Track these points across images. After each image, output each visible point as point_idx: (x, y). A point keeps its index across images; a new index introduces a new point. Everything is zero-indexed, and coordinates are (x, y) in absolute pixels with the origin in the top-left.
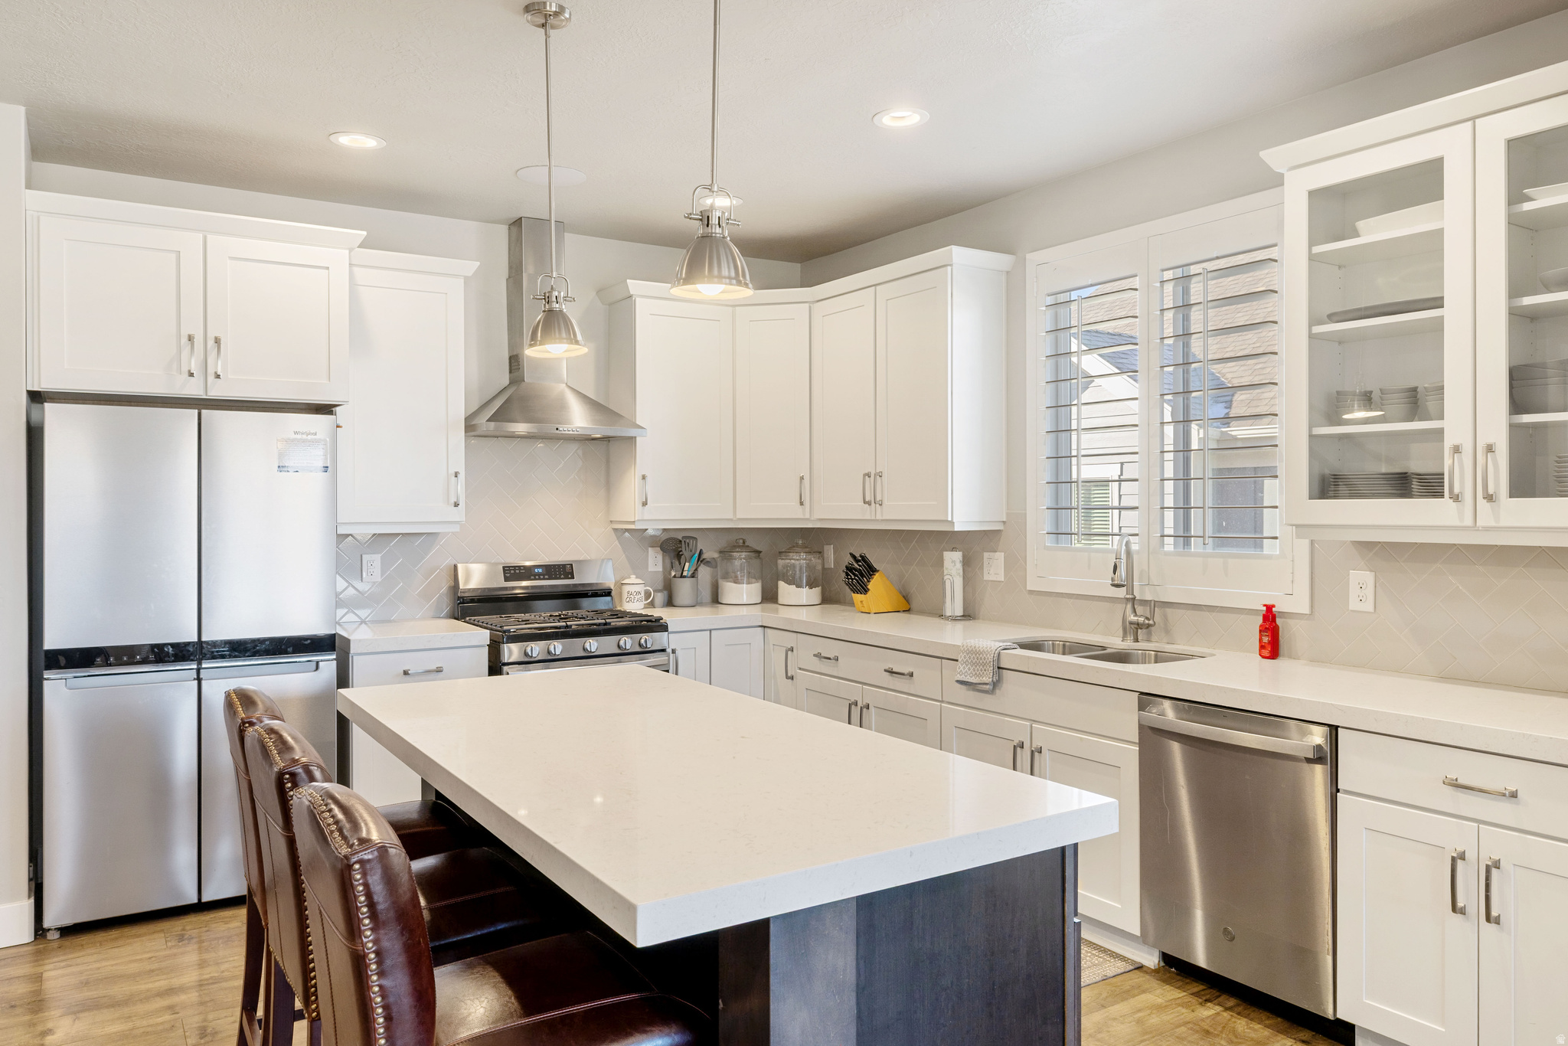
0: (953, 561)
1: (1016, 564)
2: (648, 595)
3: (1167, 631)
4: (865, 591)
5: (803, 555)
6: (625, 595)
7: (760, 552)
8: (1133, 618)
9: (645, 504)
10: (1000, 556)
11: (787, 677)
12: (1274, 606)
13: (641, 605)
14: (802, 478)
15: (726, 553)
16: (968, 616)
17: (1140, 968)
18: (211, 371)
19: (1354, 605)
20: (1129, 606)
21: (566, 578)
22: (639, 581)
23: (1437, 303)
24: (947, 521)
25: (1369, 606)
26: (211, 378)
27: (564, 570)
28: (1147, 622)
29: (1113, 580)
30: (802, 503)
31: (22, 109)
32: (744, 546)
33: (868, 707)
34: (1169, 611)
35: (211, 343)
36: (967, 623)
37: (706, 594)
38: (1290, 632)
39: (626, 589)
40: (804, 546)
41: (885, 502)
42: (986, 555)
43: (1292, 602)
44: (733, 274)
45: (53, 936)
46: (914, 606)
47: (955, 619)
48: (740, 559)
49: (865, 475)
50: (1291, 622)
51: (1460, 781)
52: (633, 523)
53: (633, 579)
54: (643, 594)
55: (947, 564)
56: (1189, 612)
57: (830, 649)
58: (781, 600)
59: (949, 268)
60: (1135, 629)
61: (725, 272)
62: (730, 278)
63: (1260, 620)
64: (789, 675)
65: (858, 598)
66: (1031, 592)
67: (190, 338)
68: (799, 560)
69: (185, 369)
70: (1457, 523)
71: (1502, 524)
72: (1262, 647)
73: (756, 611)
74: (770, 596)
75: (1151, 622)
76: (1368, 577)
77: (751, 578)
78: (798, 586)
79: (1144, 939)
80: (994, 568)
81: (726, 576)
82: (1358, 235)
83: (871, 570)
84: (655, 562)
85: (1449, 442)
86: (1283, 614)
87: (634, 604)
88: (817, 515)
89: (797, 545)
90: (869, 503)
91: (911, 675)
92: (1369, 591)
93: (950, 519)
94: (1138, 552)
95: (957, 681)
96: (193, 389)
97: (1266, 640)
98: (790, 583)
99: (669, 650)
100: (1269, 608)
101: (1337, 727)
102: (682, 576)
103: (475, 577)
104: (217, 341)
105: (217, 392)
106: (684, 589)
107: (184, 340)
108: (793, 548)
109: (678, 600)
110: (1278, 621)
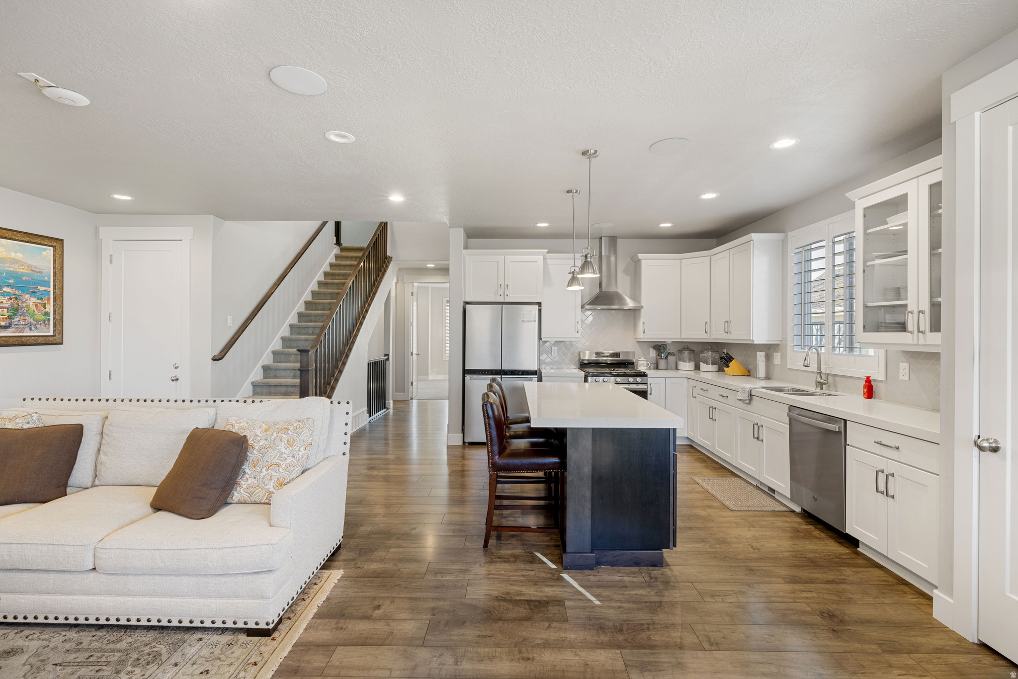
0: (761, 356)
1: (784, 358)
2: (648, 365)
3: (835, 386)
4: (728, 366)
5: (710, 353)
6: (639, 364)
7: (694, 351)
8: (819, 380)
9: (644, 332)
10: (779, 354)
11: (693, 397)
12: (870, 377)
13: (645, 368)
14: (706, 323)
15: (680, 351)
16: (768, 378)
17: (793, 511)
18: (506, 294)
19: (901, 378)
20: (819, 375)
21: (617, 357)
22: (645, 360)
23: (905, 252)
24: (750, 340)
25: (906, 378)
26: (506, 296)
27: (616, 355)
28: (824, 382)
29: (804, 364)
30: (706, 332)
31: (462, 229)
32: (688, 349)
33: (715, 408)
34: (836, 378)
35: (506, 286)
36: (767, 381)
37: (674, 366)
38: (877, 388)
39: (639, 362)
40: (711, 349)
41: (732, 332)
42: (775, 354)
43: (878, 375)
44: (592, 271)
45: (467, 444)
46: (752, 374)
47: (761, 379)
48: (686, 353)
49: (725, 322)
50: (879, 384)
51: (882, 443)
52: (641, 339)
53: (642, 359)
54: (646, 364)
55: (758, 357)
56: (843, 379)
57: (705, 387)
58: (701, 369)
59: (752, 242)
60: (820, 385)
61: (590, 271)
62: (591, 273)
63: (864, 383)
64: (694, 396)
65: (725, 369)
66: (789, 369)
67: (501, 285)
68: (709, 354)
69: (499, 294)
70: (912, 343)
71: (927, 343)
72: (864, 394)
73: (692, 373)
74: (697, 368)
75: (826, 382)
76: (906, 365)
77: (690, 360)
78: (707, 364)
79: (792, 499)
80: (777, 358)
81: (680, 360)
82: (887, 223)
83: (731, 359)
84: (653, 353)
85: (909, 309)
86: (875, 381)
87: (642, 368)
88: (712, 337)
89: (708, 349)
90: (727, 333)
91: (727, 397)
92: (907, 372)
93: (752, 339)
94: (824, 354)
95: (737, 399)
96: (501, 299)
97: (865, 390)
98: (704, 363)
99: (649, 384)
100: (868, 378)
101: (846, 420)
102: (661, 359)
103: (587, 356)
104: (507, 286)
105: (507, 300)
106: (662, 363)
107: (499, 286)
108: (707, 350)
109: (660, 367)
110: (872, 383)
